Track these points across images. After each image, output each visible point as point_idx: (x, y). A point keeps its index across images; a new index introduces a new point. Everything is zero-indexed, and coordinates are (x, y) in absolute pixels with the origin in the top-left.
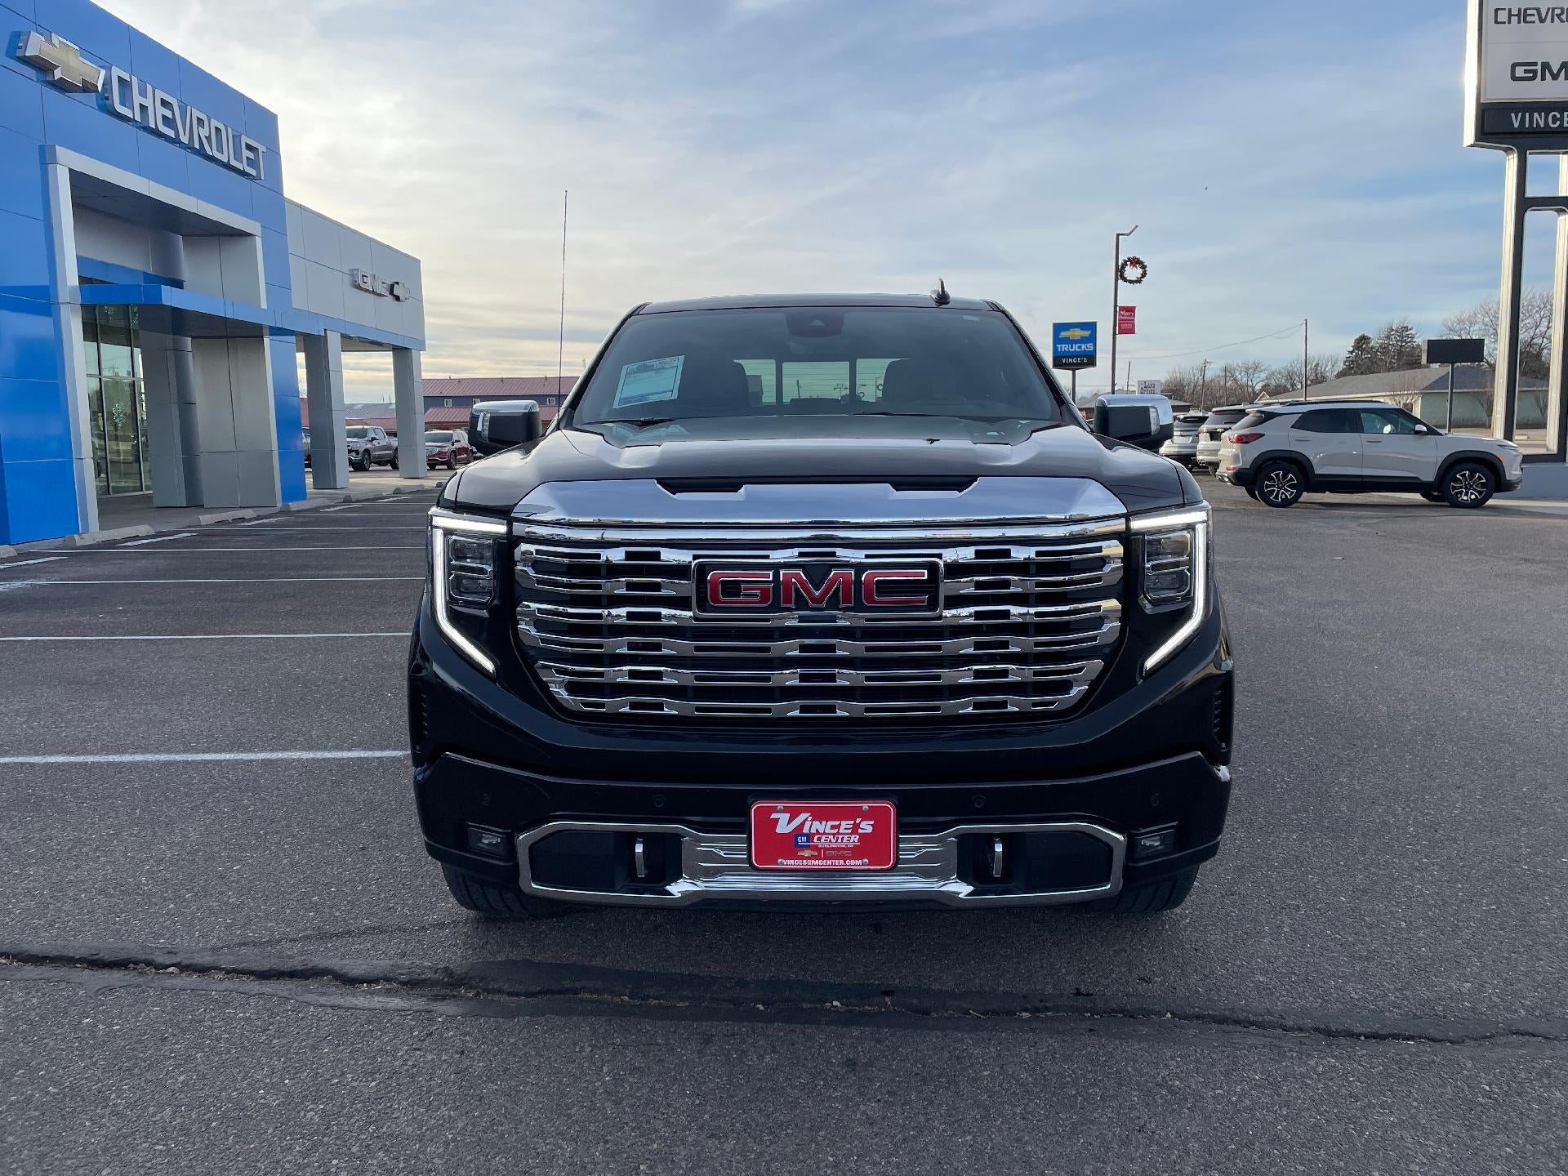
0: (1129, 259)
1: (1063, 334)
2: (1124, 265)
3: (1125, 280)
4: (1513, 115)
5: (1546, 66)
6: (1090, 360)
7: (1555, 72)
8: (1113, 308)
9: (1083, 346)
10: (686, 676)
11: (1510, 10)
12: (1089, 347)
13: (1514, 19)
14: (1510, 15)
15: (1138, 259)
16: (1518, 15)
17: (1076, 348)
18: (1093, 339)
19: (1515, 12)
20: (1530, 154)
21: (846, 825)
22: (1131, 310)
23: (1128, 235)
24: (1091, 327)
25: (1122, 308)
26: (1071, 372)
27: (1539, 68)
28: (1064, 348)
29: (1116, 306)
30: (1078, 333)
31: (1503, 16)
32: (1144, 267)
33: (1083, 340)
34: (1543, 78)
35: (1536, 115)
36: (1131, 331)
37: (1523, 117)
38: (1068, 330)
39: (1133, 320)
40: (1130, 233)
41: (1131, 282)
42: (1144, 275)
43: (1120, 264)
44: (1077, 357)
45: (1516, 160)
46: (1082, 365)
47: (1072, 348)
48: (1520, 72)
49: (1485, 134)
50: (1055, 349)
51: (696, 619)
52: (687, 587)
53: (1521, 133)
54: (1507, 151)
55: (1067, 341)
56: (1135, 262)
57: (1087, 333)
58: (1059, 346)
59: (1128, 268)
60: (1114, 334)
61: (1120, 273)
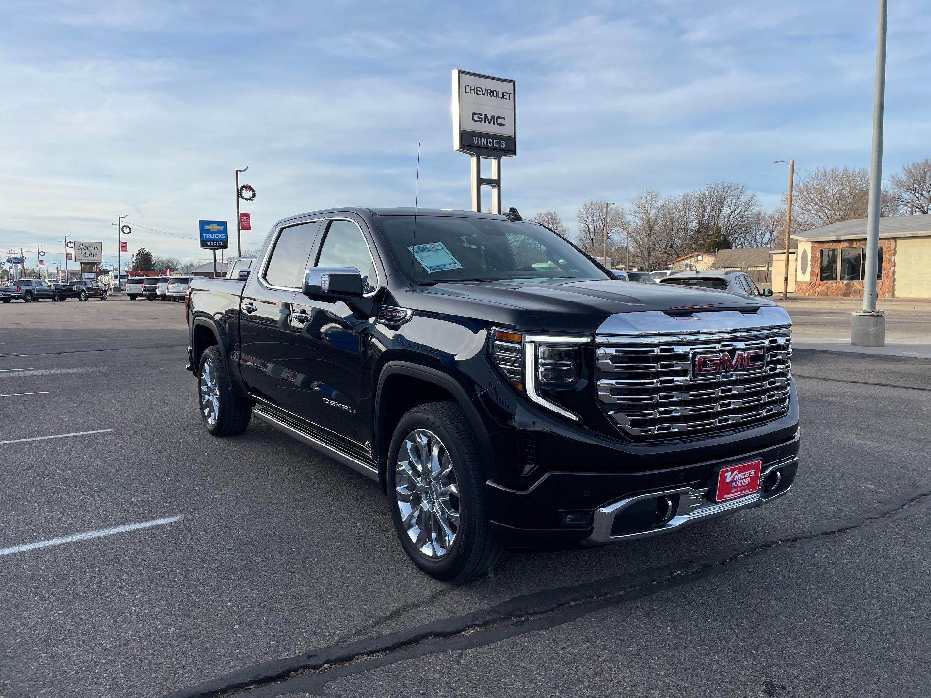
0: (244, 185)
1: (207, 227)
2: (242, 189)
3: (243, 198)
4: (474, 138)
5: (486, 116)
6: (224, 244)
7: (489, 120)
8: (237, 214)
9: (220, 236)
10: (684, 411)
11: (471, 87)
12: (224, 236)
13: (473, 91)
14: (471, 90)
15: (250, 186)
16: (474, 90)
17: (215, 236)
18: (225, 231)
19: (473, 88)
20: (482, 157)
21: (747, 473)
22: (247, 216)
23: (244, 171)
24: (224, 224)
25: (242, 215)
26: (213, 251)
27: (483, 117)
28: (208, 235)
29: (238, 213)
30: (215, 227)
31: (468, 89)
32: (253, 191)
33: (219, 232)
34: (485, 122)
35: (483, 139)
36: (249, 228)
37: (478, 139)
38: (209, 225)
39: (249, 222)
40: (244, 170)
41: (247, 199)
42: (254, 196)
43: (239, 188)
44: (217, 242)
45: (476, 159)
46: (220, 247)
47: (212, 236)
48: (476, 117)
49: (463, 145)
50: (201, 236)
51: (691, 381)
52: (687, 365)
53: (477, 147)
54: (472, 155)
55: (208, 231)
56: (248, 188)
57: (221, 228)
58: (204, 234)
59: (244, 191)
60: (239, 230)
61: (239, 194)
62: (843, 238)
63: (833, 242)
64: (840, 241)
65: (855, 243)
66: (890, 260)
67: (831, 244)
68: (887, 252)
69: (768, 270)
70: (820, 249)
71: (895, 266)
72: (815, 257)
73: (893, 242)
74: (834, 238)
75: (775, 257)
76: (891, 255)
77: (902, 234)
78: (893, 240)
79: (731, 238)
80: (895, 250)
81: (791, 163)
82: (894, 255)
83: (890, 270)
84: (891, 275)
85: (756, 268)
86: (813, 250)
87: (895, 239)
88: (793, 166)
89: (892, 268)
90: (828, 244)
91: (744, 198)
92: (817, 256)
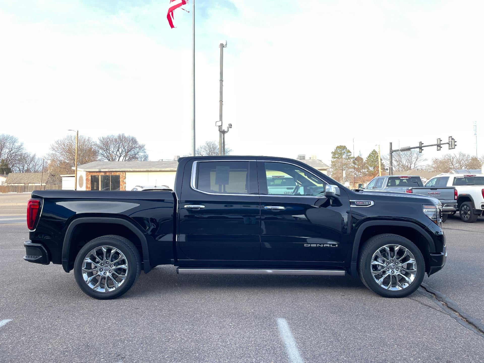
62: (102, 170)
63: (97, 172)
64: (100, 172)
65: (107, 173)
66: (123, 182)
67: (96, 173)
68: (122, 178)
69: (42, 185)
70: (90, 175)
71: (125, 184)
72: (88, 179)
73: (124, 173)
74: (97, 170)
75: (63, 179)
76: (123, 179)
77: (129, 170)
78: (124, 172)
79: (10, 166)
80: (125, 177)
81: (77, 132)
82: (125, 178)
83: (123, 186)
84: (124, 188)
85: (34, 184)
86: (87, 176)
87: (125, 172)
88: (78, 133)
89: (124, 185)
90: (94, 173)
91: (17, 145)
92: (89, 178)
